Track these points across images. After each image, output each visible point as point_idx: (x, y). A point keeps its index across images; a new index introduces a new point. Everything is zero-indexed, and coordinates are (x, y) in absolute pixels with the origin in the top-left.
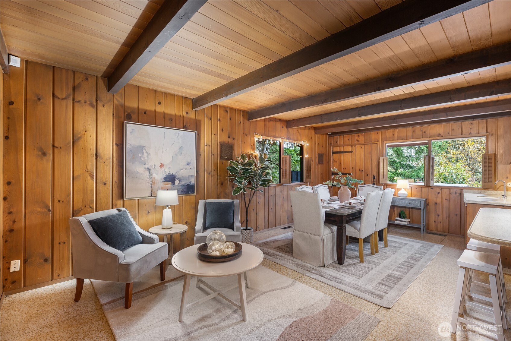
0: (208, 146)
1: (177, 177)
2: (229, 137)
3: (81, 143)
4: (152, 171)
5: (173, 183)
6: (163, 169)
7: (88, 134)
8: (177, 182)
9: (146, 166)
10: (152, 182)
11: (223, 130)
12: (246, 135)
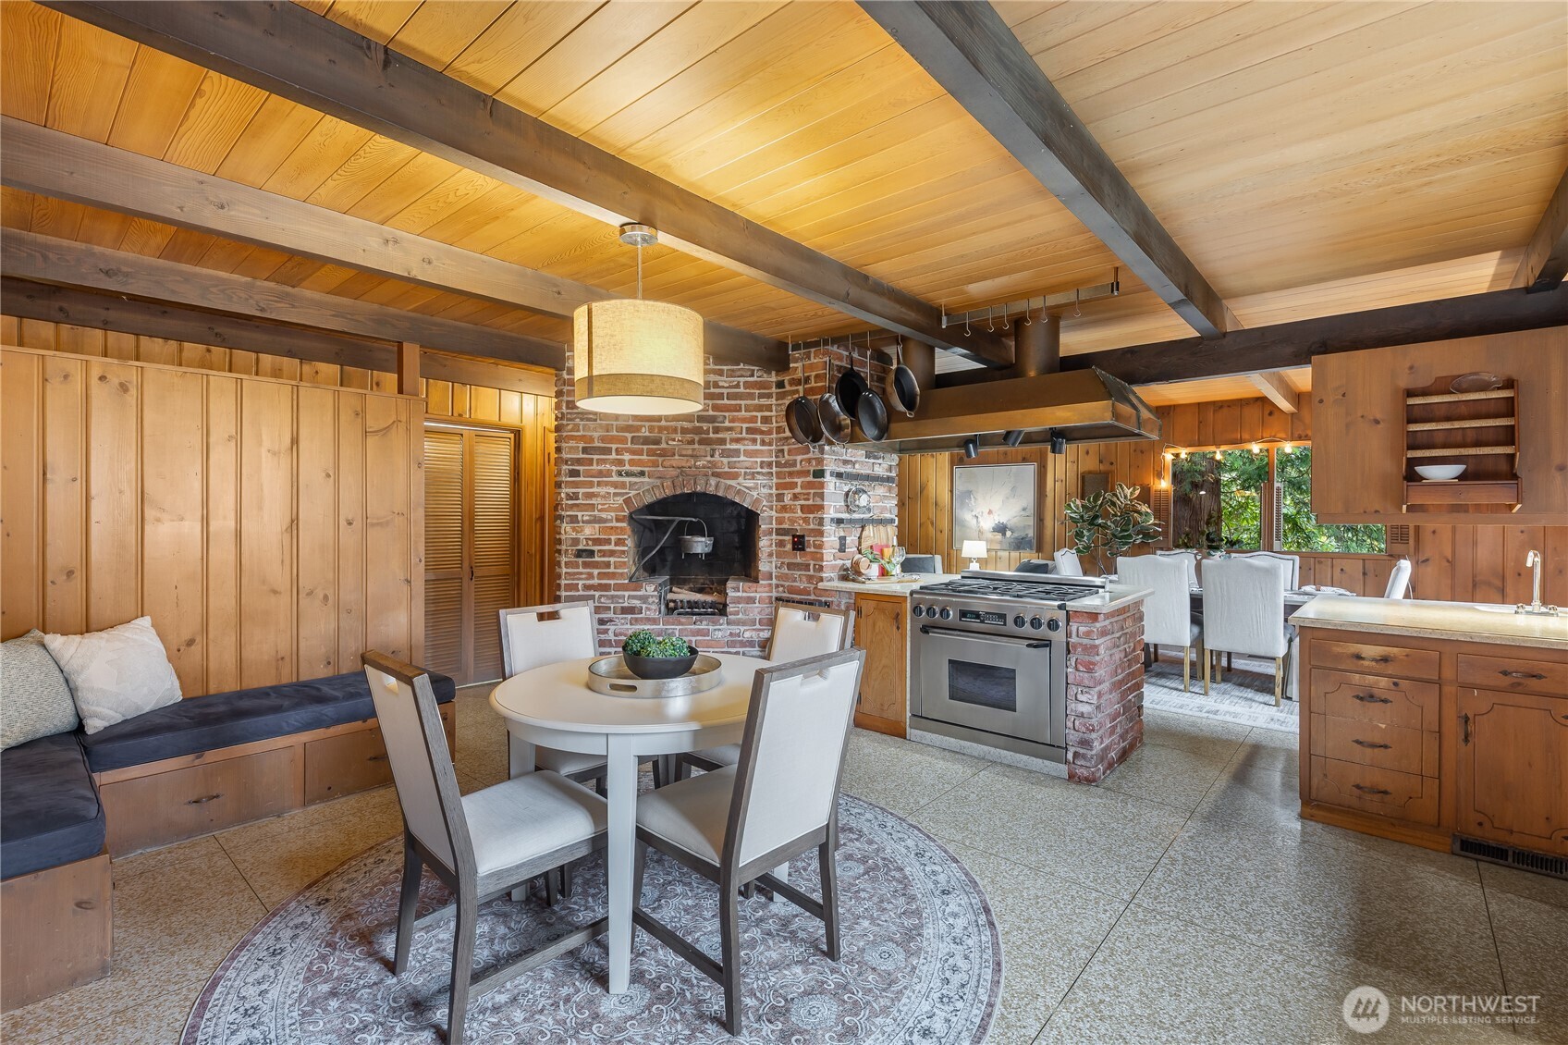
0: (1060, 482)
1: (1009, 526)
2: (1101, 462)
3: (925, 492)
4: (980, 519)
5: (1004, 534)
6: (992, 516)
7: (929, 483)
8: (1008, 534)
9: (974, 513)
10: (980, 531)
11: (1088, 453)
12: (1142, 452)
